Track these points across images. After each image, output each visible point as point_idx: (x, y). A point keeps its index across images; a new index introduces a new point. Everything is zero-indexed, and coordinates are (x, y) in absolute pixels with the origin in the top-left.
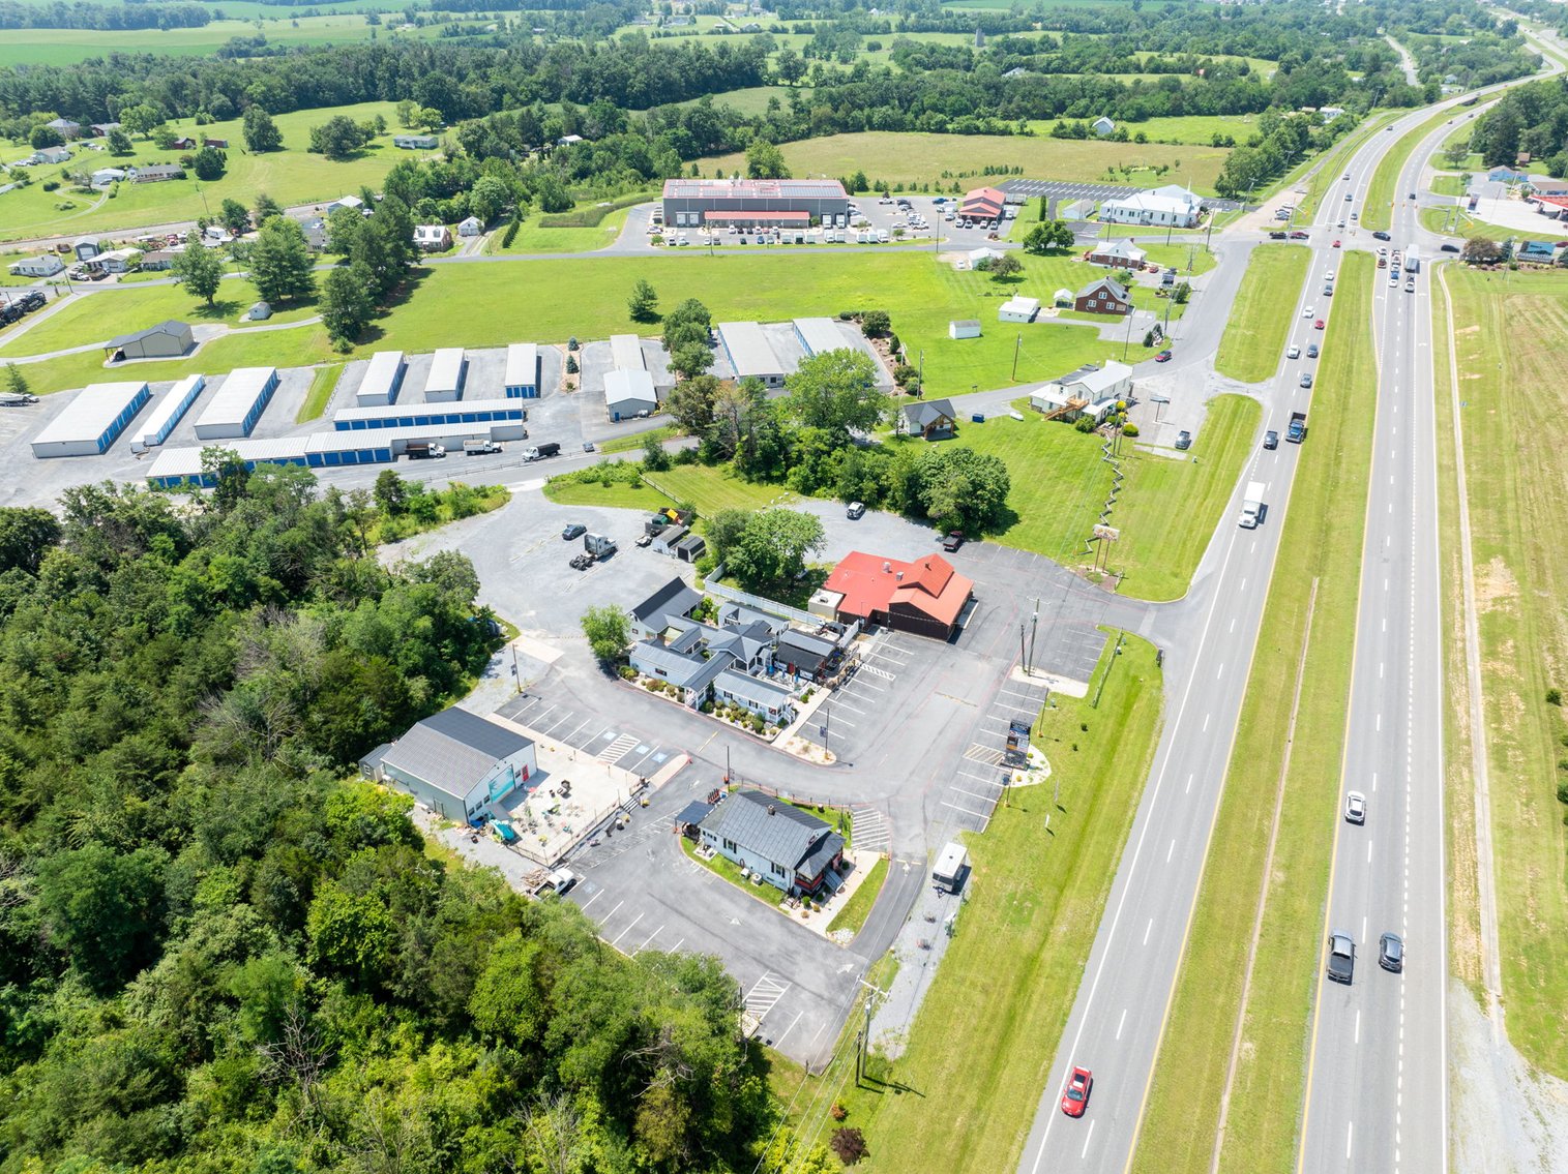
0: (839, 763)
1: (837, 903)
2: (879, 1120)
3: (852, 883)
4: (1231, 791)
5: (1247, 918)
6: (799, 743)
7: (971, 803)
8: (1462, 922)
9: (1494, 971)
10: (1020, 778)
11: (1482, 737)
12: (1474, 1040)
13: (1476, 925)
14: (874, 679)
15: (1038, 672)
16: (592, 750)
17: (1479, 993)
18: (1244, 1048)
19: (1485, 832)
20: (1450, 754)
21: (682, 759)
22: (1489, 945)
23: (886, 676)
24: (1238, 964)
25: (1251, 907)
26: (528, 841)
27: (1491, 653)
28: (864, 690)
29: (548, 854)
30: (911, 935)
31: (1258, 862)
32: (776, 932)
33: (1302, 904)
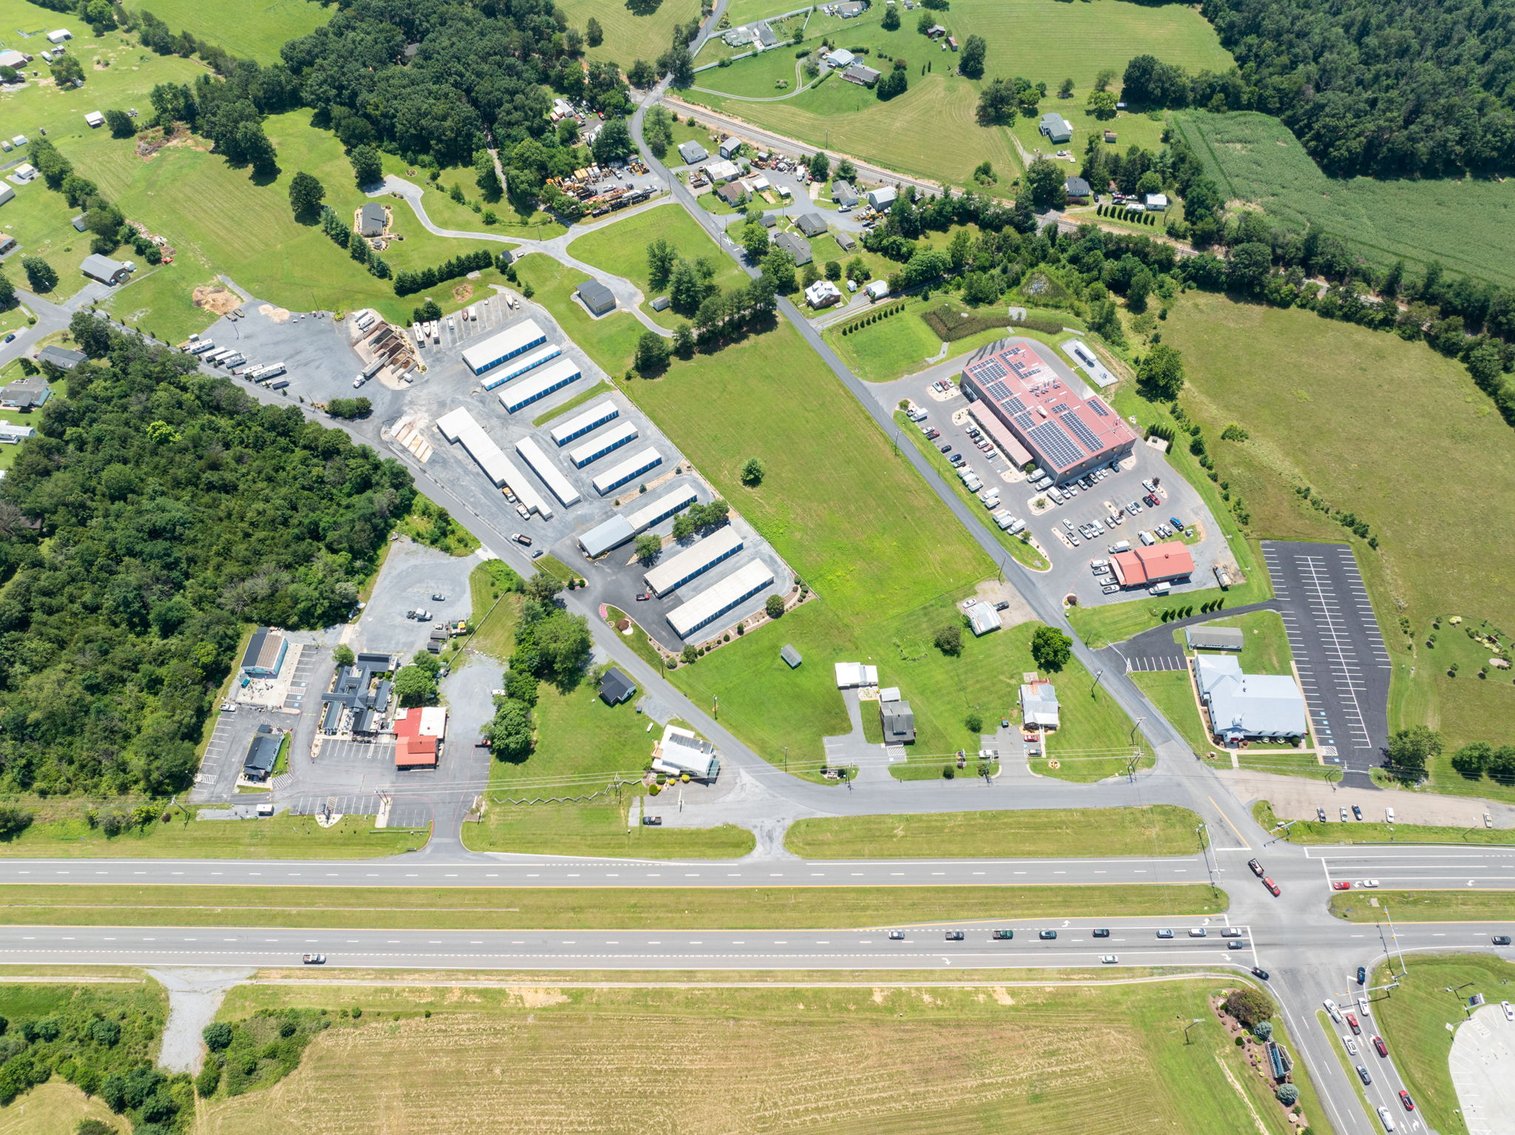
0: (313, 760)
1: (250, 784)
2: (177, 823)
3: (260, 785)
4: (332, 890)
5: (270, 904)
6: (319, 743)
7: (305, 807)
8: (285, 973)
9: (265, 982)
10: (321, 819)
11: (397, 984)
12: (234, 975)
13: (285, 977)
14: (366, 751)
15: (388, 808)
16: (293, 684)
17: (254, 977)
18: (219, 910)
19: (336, 983)
20: (383, 970)
21: (298, 711)
22: (275, 980)
23: (370, 754)
24: (249, 903)
25: (276, 905)
26: (246, 690)
27: (467, 991)
28: (358, 751)
29: (240, 699)
30: (241, 809)
31: (298, 904)
32: (233, 771)
33: (279, 920)
